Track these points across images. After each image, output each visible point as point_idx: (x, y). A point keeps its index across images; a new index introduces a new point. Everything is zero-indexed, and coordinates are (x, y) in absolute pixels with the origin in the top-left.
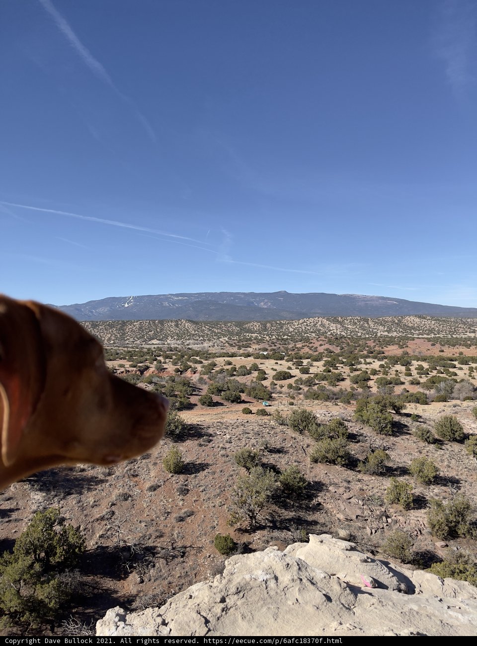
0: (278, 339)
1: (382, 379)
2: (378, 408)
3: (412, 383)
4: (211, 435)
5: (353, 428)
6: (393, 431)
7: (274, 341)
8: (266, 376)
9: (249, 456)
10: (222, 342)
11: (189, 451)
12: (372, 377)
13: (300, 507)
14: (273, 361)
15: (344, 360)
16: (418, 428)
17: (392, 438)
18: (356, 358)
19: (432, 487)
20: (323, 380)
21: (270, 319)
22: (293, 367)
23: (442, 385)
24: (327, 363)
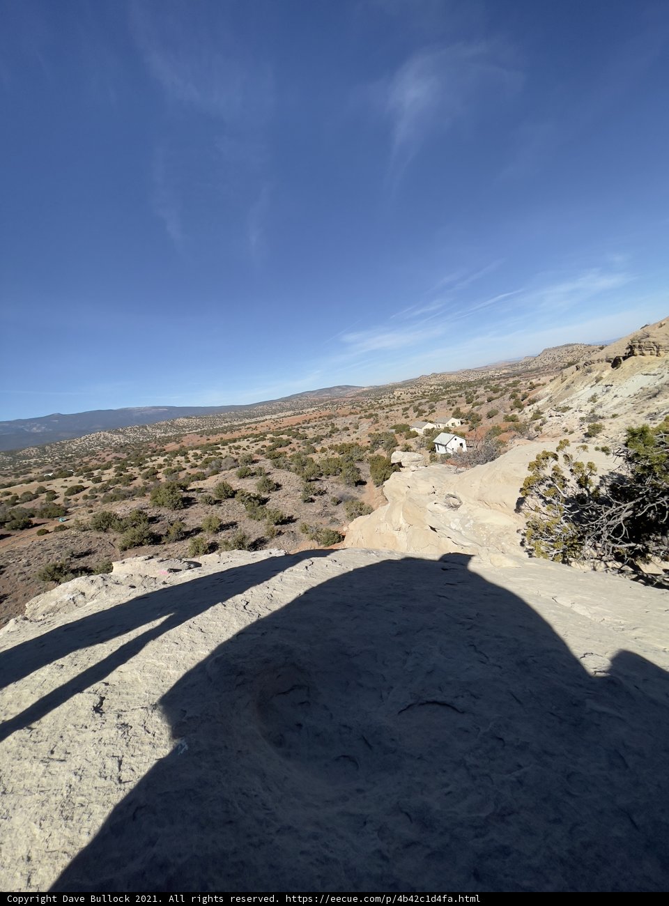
0: (62, 459)
1: (167, 470)
2: (168, 491)
3: (192, 467)
5: (152, 513)
6: (184, 505)
7: (58, 461)
8: (57, 495)
9: (55, 569)
14: (61, 480)
15: (133, 463)
16: (202, 497)
17: (184, 510)
18: (142, 459)
19: (220, 533)
20: (117, 483)
21: (47, 442)
22: (85, 480)
23: (213, 463)
24: (117, 468)
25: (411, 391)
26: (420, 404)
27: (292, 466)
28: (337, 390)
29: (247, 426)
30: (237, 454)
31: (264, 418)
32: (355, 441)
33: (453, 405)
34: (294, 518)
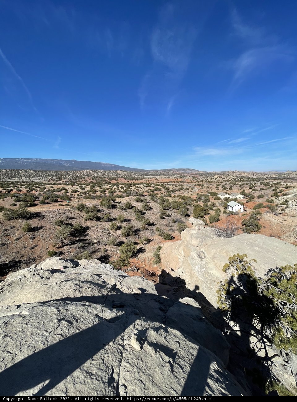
0: (73, 178)
1: (110, 191)
2: (107, 201)
3: (119, 192)
4: (44, 216)
6: (112, 208)
7: (71, 178)
8: (68, 192)
9: (61, 222)
10: (49, 179)
11: (34, 223)
12: (107, 190)
13: (81, 236)
14: (71, 186)
15: (98, 185)
16: (120, 206)
17: (112, 210)
18: (101, 184)
19: (123, 223)
20: (90, 192)
21: (69, 170)
22: (79, 188)
23: (128, 192)
24: (92, 186)
25: (223, 177)
26: (226, 184)
27: (159, 201)
28: (187, 170)
29: (145, 179)
30: (138, 190)
31: (153, 177)
32: (190, 196)
33: (242, 188)
34: (154, 224)
